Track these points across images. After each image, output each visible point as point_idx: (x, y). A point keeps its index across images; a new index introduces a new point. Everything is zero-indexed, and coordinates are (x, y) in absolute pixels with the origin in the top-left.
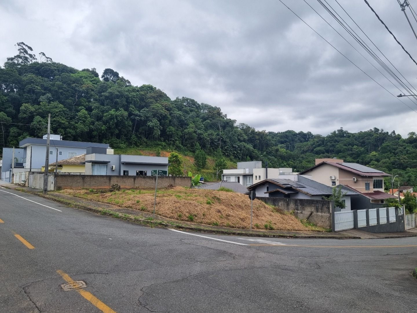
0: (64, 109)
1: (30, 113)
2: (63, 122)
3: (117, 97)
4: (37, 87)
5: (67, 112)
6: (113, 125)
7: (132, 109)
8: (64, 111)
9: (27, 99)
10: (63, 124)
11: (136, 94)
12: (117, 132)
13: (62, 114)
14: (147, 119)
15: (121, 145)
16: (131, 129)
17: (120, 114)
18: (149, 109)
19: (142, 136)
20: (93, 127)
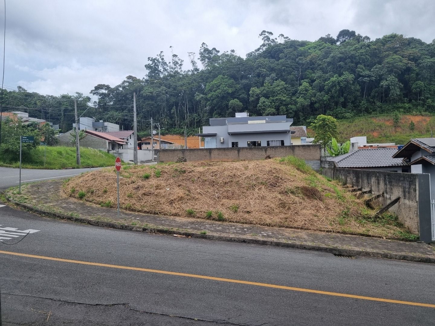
0: (285, 86)
1: (256, 95)
2: (284, 99)
3: (341, 59)
4: (263, 69)
5: (289, 88)
6: (336, 93)
7: (359, 70)
8: (285, 88)
9: (256, 83)
10: (284, 101)
11: (365, 50)
12: (342, 100)
13: (283, 91)
14: (381, 78)
15: (348, 115)
16: (358, 94)
17: (344, 79)
18: (382, 65)
19: (375, 100)
20: (314, 99)
